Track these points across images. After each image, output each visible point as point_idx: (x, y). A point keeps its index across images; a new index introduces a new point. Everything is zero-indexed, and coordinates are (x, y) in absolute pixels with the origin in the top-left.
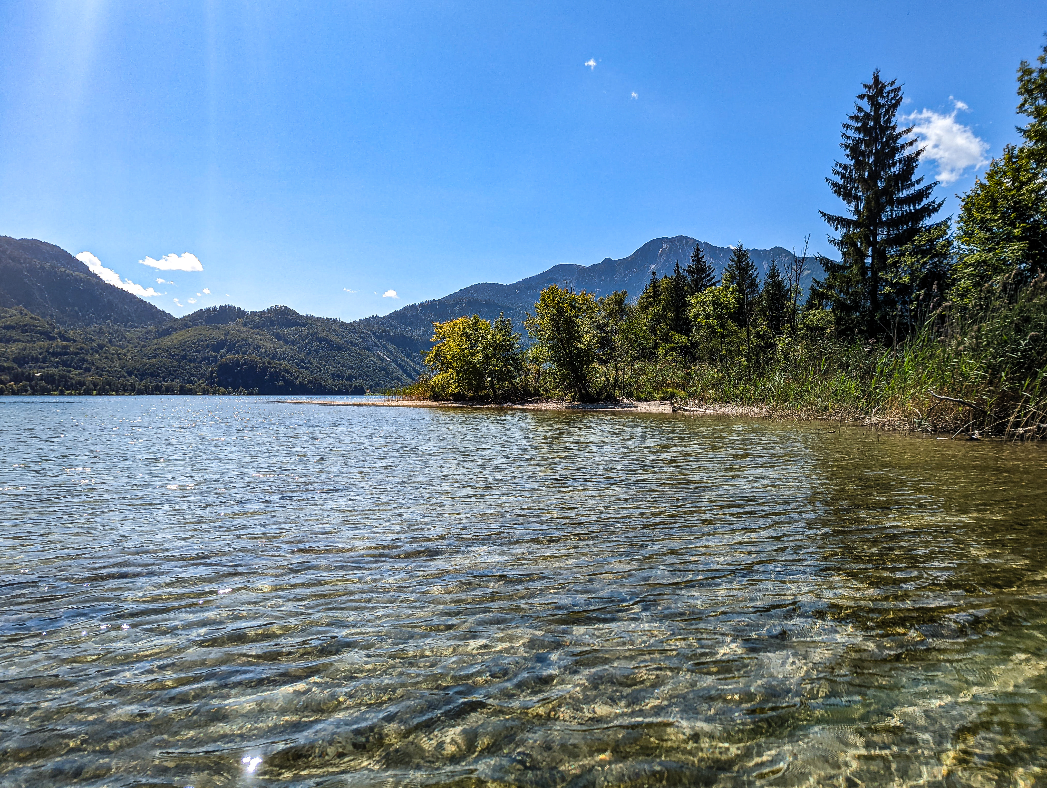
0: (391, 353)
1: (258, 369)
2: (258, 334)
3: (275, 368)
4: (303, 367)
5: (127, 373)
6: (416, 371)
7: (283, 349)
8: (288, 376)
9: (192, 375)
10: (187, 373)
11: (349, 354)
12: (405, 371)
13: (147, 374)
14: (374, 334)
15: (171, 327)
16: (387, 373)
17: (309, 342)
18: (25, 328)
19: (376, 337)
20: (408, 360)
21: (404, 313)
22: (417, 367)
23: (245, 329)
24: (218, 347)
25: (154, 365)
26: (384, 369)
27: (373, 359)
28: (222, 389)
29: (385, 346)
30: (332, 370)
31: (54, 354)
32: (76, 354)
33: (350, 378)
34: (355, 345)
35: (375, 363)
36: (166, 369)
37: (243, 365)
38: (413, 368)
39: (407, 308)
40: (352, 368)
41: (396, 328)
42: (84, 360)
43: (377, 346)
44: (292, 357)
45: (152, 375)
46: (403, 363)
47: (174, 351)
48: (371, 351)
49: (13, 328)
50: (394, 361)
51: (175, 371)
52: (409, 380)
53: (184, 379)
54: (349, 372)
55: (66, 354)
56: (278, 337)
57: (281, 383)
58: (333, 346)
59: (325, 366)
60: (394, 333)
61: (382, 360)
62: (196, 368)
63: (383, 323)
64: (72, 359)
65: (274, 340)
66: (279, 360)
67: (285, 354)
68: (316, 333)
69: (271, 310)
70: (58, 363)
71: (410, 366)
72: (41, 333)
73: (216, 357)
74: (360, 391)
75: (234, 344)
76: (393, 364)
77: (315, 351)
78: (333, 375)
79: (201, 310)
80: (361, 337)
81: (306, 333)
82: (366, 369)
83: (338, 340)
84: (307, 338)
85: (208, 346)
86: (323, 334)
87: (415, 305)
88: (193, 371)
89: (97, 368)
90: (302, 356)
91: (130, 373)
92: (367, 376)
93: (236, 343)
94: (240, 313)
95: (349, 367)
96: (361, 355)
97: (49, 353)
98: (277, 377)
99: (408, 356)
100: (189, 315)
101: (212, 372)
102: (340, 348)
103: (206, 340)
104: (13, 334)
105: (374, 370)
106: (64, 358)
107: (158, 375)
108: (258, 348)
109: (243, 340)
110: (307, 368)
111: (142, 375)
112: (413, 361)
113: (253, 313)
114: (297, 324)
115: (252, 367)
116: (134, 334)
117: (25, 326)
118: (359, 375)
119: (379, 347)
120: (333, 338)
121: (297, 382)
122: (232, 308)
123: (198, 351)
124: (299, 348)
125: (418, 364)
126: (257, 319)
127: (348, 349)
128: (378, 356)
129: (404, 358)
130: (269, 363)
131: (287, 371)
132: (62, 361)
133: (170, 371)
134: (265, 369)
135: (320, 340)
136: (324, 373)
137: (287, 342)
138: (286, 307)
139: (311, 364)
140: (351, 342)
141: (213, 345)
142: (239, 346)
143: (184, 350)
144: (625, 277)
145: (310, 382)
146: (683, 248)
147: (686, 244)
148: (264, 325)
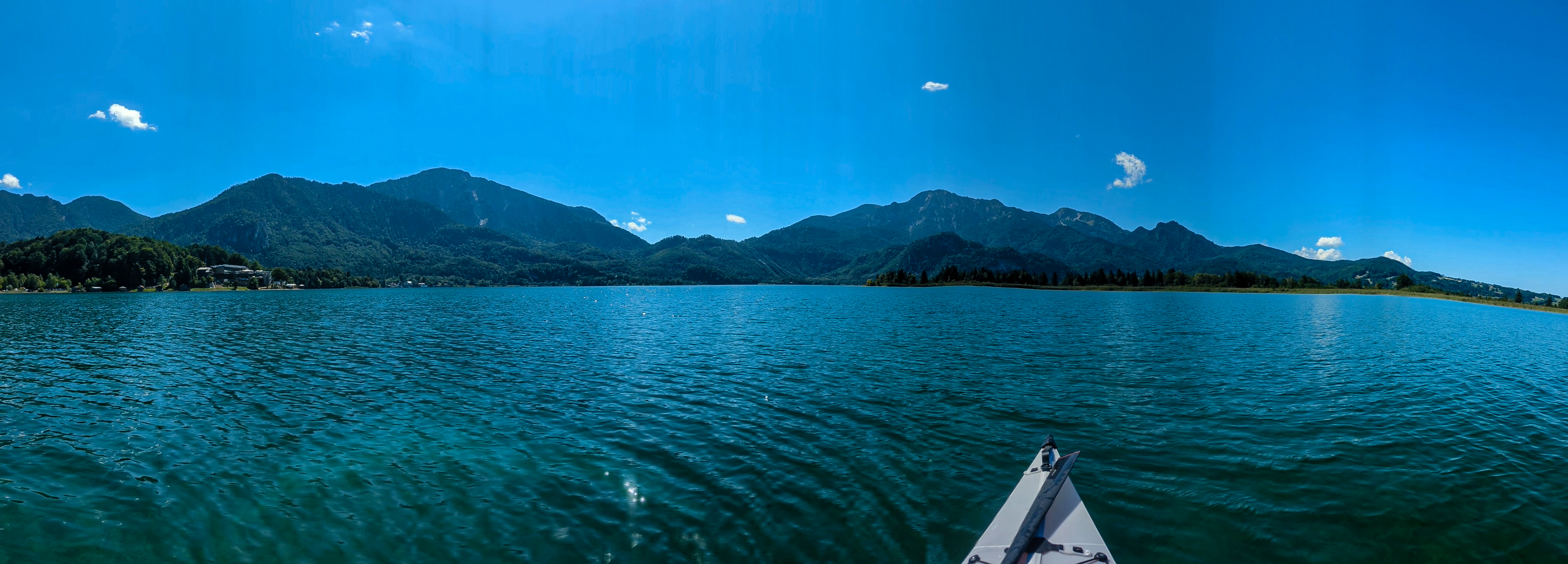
0: (766, 259)
2: (697, 251)
3: (715, 270)
4: (723, 269)
6: (780, 270)
7: (711, 259)
9: (672, 275)
10: (669, 274)
11: (743, 260)
12: (775, 270)
14: (756, 249)
16: (766, 272)
17: (723, 255)
20: (776, 263)
21: (771, 235)
22: (781, 268)
23: (689, 248)
25: (654, 270)
26: (764, 269)
27: (757, 263)
28: (692, 282)
29: (762, 255)
30: (737, 271)
33: (746, 275)
35: (759, 266)
36: (660, 272)
37: (699, 269)
39: (772, 232)
40: (748, 269)
41: (767, 244)
43: (757, 254)
44: (717, 263)
46: (773, 266)
47: (660, 263)
48: (754, 258)
50: (768, 264)
51: (664, 273)
52: (777, 276)
53: (669, 277)
54: (745, 272)
56: (708, 252)
57: (717, 278)
58: (733, 255)
59: (733, 268)
60: (766, 246)
61: (762, 264)
62: (673, 271)
63: (759, 241)
65: (705, 254)
66: (711, 265)
67: (712, 262)
68: (727, 250)
69: (702, 237)
71: (777, 267)
73: (680, 265)
75: (688, 258)
76: (768, 266)
77: (726, 258)
78: (738, 273)
79: (665, 239)
80: (749, 251)
81: (721, 249)
82: (754, 269)
83: (736, 252)
84: (722, 253)
85: (675, 258)
87: (777, 230)
90: (721, 263)
92: (755, 273)
93: (688, 256)
94: (684, 239)
95: (746, 269)
96: (750, 261)
98: (714, 274)
99: (775, 261)
100: (659, 242)
101: (684, 274)
102: (737, 257)
105: (759, 269)
107: (656, 275)
108: (700, 259)
109: (691, 255)
110: (725, 269)
112: (779, 265)
113: (691, 239)
114: (717, 244)
115: (704, 270)
116: (633, 253)
118: (751, 273)
119: (759, 255)
120: (733, 251)
121: (725, 277)
122: (680, 237)
123: (671, 261)
124: (718, 257)
125: (781, 266)
126: (695, 243)
127: (744, 257)
128: (760, 261)
129: (773, 263)
130: (710, 268)
131: (720, 272)
134: (710, 271)
135: (729, 253)
136: (734, 272)
138: (710, 235)
140: (744, 254)
142: (690, 259)
143: (665, 262)
144: (905, 214)
145: (731, 278)
146: (940, 196)
147: (943, 194)
148: (699, 246)
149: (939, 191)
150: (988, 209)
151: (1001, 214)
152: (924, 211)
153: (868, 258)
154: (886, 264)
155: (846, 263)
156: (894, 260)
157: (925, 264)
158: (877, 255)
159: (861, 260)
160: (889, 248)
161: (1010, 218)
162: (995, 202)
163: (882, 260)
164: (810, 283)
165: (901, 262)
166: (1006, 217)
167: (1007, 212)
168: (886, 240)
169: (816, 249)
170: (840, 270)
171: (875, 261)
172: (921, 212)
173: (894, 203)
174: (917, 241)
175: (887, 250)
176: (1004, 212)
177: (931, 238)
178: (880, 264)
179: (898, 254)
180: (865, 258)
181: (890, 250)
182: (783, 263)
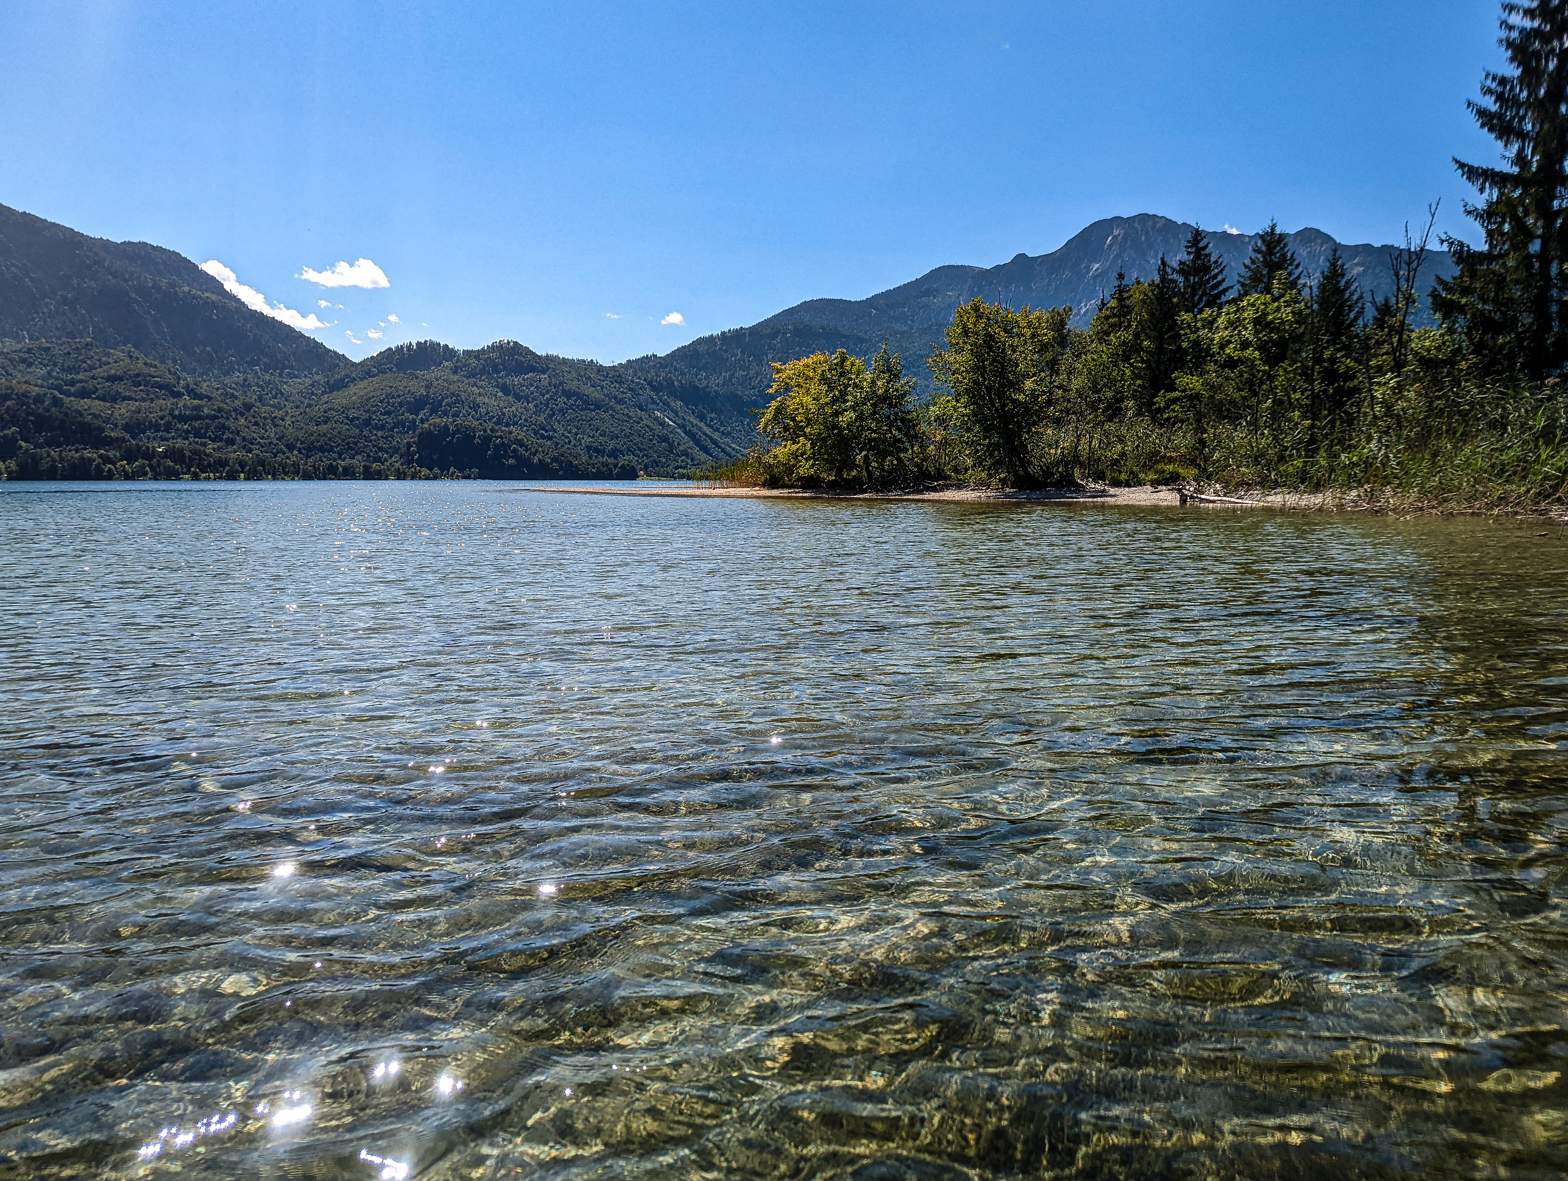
0: (676, 413)
1: (477, 440)
2: (475, 385)
3: (501, 437)
4: (543, 437)
5: (287, 446)
6: (714, 442)
7: (513, 409)
8: (521, 450)
9: (381, 449)
10: (374, 446)
11: (613, 416)
12: (697, 442)
13: (315, 448)
14: (650, 384)
15: (347, 376)
16: (671, 445)
17: (551, 398)
18: (137, 380)
19: (654, 388)
20: (702, 425)
21: (694, 350)
22: (716, 436)
23: (456, 378)
24: (417, 405)
25: (324, 435)
26: (665, 439)
27: (649, 423)
28: (425, 471)
29: (666, 403)
30: (587, 440)
31: (182, 419)
32: (213, 418)
33: (614, 453)
34: (620, 402)
35: (651, 429)
36: (343, 440)
37: (454, 433)
38: (710, 436)
39: (700, 341)
40: (617, 438)
41: (683, 374)
42: (224, 427)
43: (654, 402)
44: (526, 420)
45: (322, 449)
46: (695, 430)
47: (353, 413)
48: (645, 410)
49: (120, 379)
50: (680, 426)
51: (355, 443)
52: (703, 456)
53: (369, 456)
54: (612, 445)
55: (198, 418)
56: (506, 390)
57: (511, 461)
58: (588, 402)
59: (576, 434)
60: (681, 382)
61: (663, 424)
62: (386, 438)
63: (662, 366)
64: (208, 427)
65: (499, 394)
66: (507, 425)
67: (515, 416)
68: (561, 383)
69: (493, 348)
70: (187, 432)
71: (705, 434)
72: (161, 387)
73: (414, 421)
74: (629, 474)
75: (441, 402)
76: (679, 430)
77: (561, 410)
78: (589, 448)
79: (390, 349)
80: (630, 389)
81: (546, 383)
82: (638, 439)
83: (596, 394)
84: (548, 392)
85: (401, 405)
86: (572, 386)
87: (712, 336)
88: (381, 443)
89: (244, 439)
90: (541, 419)
91: (291, 447)
92: (641, 449)
93: (443, 399)
94: (448, 352)
95: (615, 437)
96: (630, 418)
97: (174, 417)
98: (506, 451)
99: (702, 418)
100: (372, 358)
101: (409, 445)
102: (598, 406)
103: (399, 396)
104: (120, 388)
105: (651, 440)
106: (196, 424)
107: (331, 450)
108: (475, 407)
109: (453, 394)
110: (550, 438)
111: (309, 450)
112: (709, 426)
113: (468, 353)
114: (533, 369)
115: (467, 437)
116: (295, 386)
117: (137, 375)
118: (628, 449)
119: (657, 404)
120: (588, 390)
121: (536, 460)
122: (435, 346)
123: (388, 413)
124: (536, 406)
125: (718, 430)
126: (473, 362)
127: (611, 408)
128: (656, 419)
129: (695, 422)
130: (492, 430)
131: (520, 443)
132: (194, 428)
133: (348, 443)
134: (487, 440)
135: (569, 394)
136: (575, 445)
137: (518, 398)
138: (516, 343)
139: (555, 431)
140: (615, 398)
141: (408, 403)
142: (448, 404)
143: (368, 411)
144: (1049, 284)
145: (555, 460)
146: (1147, 233)
147: (1153, 228)
148: (483, 371)
149: (1143, 218)
152: (1100, 273)
162: (1311, 236)
172: (1094, 277)
173: (1021, 257)
182: (722, 424)
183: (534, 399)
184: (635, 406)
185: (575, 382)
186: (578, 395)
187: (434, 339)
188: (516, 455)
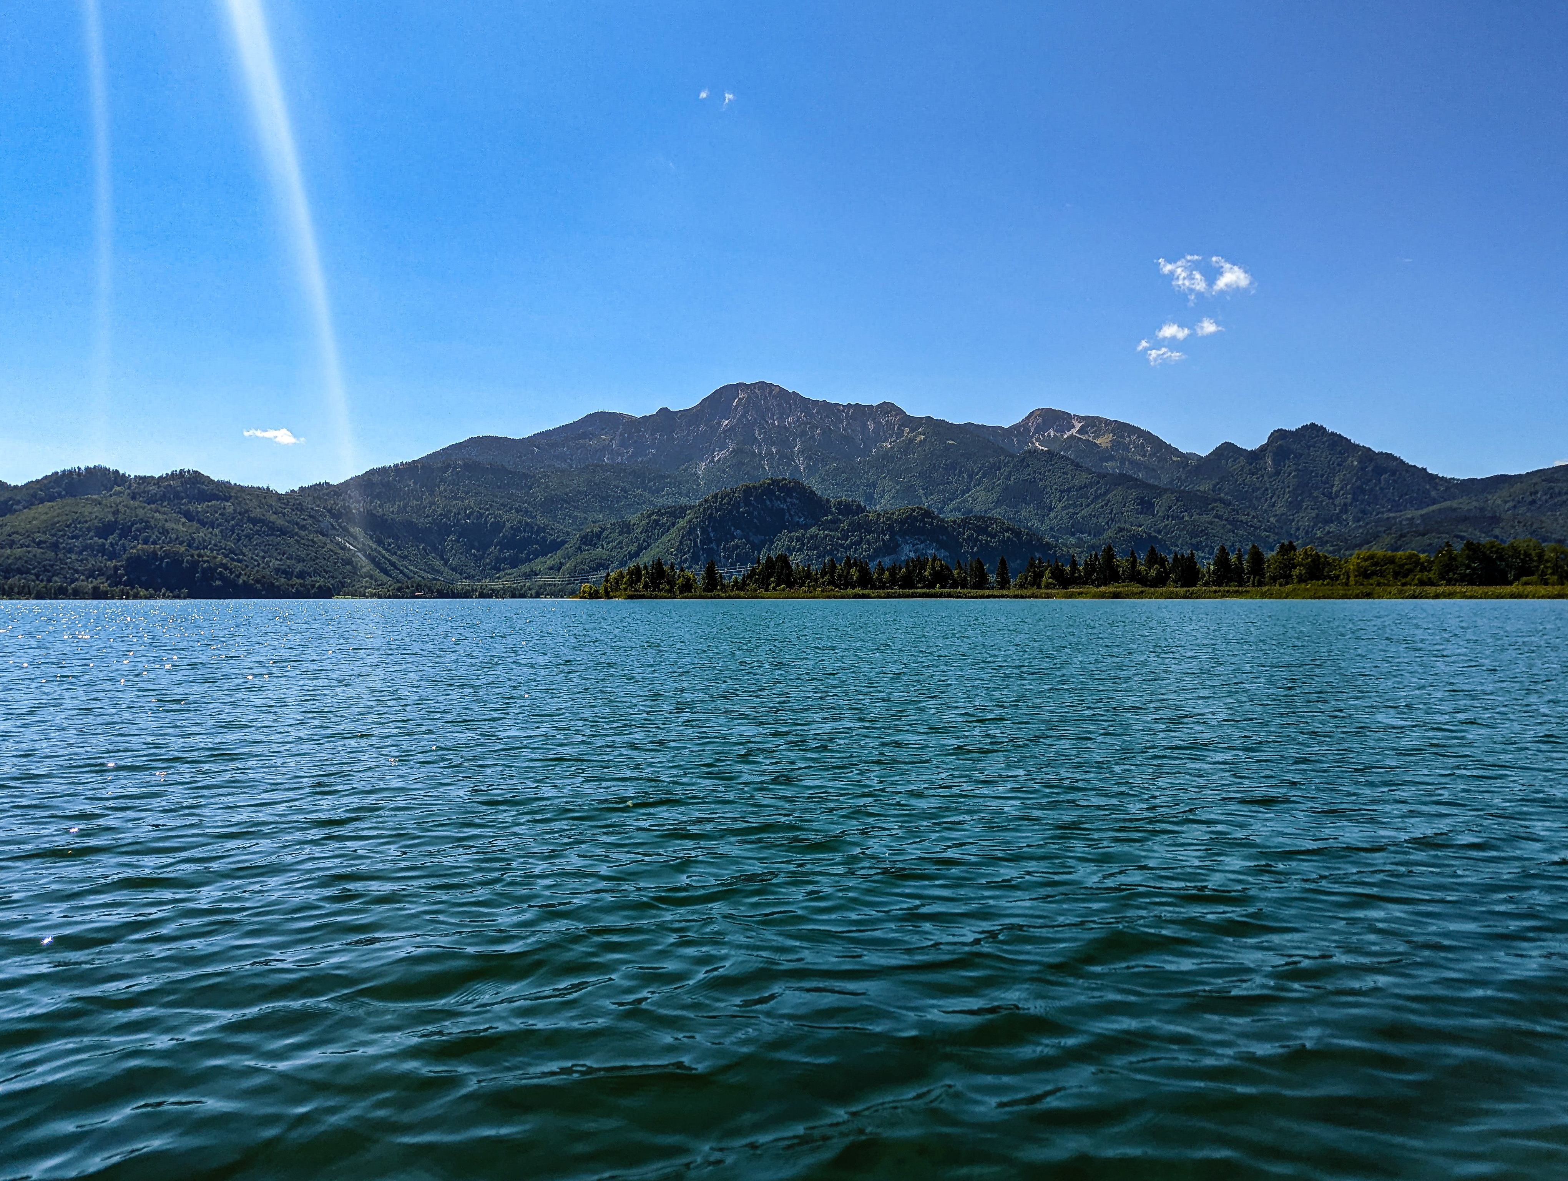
0: (355, 538)
1: (184, 565)
2: (157, 511)
3: (207, 561)
4: (233, 559)
6: (393, 564)
7: (201, 534)
8: (227, 573)
9: (77, 571)
10: (69, 568)
11: (298, 541)
12: (378, 565)
13: (12, 570)
14: (329, 511)
15: (11, 499)
16: (354, 568)
17: (237, 525)
19: (333, 516)
20: (381, 549)
21: (370, 479)
22: (394, 559)
23: (137, 504)
24: (105, 530)
25: (20, 558)
26: (349, 563)
27: (333, 548)
28: (142, 592)
29: (346, 530)
30: (274, 563)
33: (302, 575)
34: (303, 528)
35: (336, 554)
36: (39, 563)
37: (166, 558)
38: (389, 561)
39: (372, 472)
40: (304, 561)
43: (334, 528)
44: (215, 545)
45: (20, 571)
46: (375, 554)
47: (39, 537)
48: (327, 536)
50: (359, 550)
51: (52, 566)
52: (384, 578)
53: (65, 577)
54: (299, 567)
56: (189, 516)
57: (218, 583)
58: (273, 529)
59: (264, 557)
60: (358, 510)
61: (344, 548)
62: (81, 561)
65: (183, 520)
66: (197, 548)
67: (204, 541)
68: (247, 511)
69: (173, 476)
71: (384, 557)
73: (104, 545)
74: (325, 593)
75: (130, 528)
76: (359, 554)
77: (246, 536)
78: (277, 570)
79: (57, 473)
80: (311, 516)
81: (231, 510)
82: (324, 562)
83: (280, 522)
84: (233, 519)
85: (89, 529)
86: (257, 513)
87: (384, 468)
88: (77, 566)
90: (231, 544)
92: (327, 573)
93: (132, 525)
95: (300, 560)
96: (314, 542)
98: (212, 574)
99: (380, 543)
100: (37, 481)
101: (116, 568)
102: (283, 532)
103: (86, 522)
105: (335, 563)
107: (28, 572)
108: (165, 532)
109: (142, 521)
110: (240, 561)
112: (389, 551)
113: (143, 480)
114: (216, 496)
115: (176, 560)
118: (315, 570)
119: (337, 530)
120: (273, 518)
121: (241, 581)
122: (105, 471)
123: (76, 537)
124: (221, 532)
125: (395, 554)
126: (153, 489)
127: (296, 534)
128: (338, 544)
129: (373, 546)
130: (199, 555)
133: (44, 566)
134: (194, 564)
135: (254, 521)
136: (264, 568)
137: (203, 524)
138: (196, 472)
139: (244, 555)
140: (297, 524)
141: (97, 528)
142: (137, 530)
143: (53, 535)
144: (688, 435)
145: (257, 581)
146: (766, 398)
147: (770, 393)
148: (164, 498)
149: (762, 385)
150: (871, 427)
151: (900, 434)
152: (730, 430)
153: (604, 535)
154: (646, 549)
155: (556, 546)
156: (665, 539)
157: (737, 547)
158: (626, 528)
159: (591, 540)
160: (653, 514)
161: (921, 441)
162: (888, 408)
163: (637, 539)
164: (467, 595)
165: (681, 543)
166: (911, 441)
167: (912, 431)
168: (646, 494)
169: (481, 515)
170: (540, 564)
171: (620, 543)
172: (725, 432)
173: (664, 410)
174: (715, 496)
175: (649, 516)
176: (907, 430)
177: (747, 491)
178: (633, 548)
179: (674, 525)
180: (598, 536)
181: (654, 517)
182: (399, 548)
183: (219, 525)
184: (317, 532)
185: (258, 510)
186: (263, 522)
187: (103, 465)
188: (221, 576)
